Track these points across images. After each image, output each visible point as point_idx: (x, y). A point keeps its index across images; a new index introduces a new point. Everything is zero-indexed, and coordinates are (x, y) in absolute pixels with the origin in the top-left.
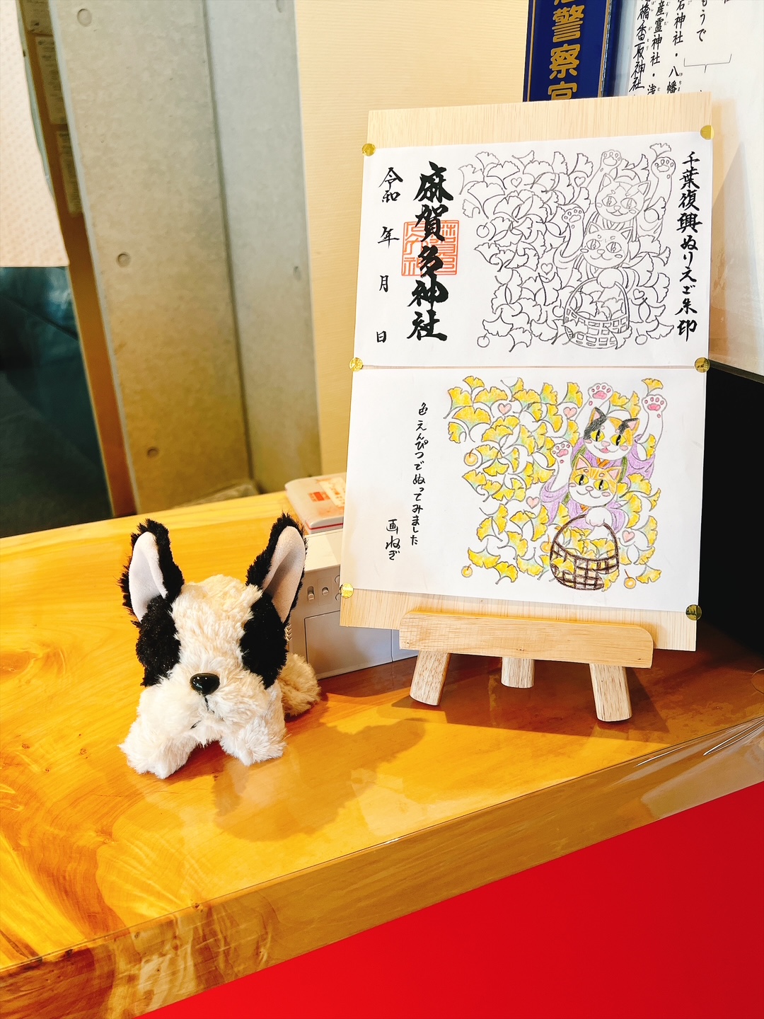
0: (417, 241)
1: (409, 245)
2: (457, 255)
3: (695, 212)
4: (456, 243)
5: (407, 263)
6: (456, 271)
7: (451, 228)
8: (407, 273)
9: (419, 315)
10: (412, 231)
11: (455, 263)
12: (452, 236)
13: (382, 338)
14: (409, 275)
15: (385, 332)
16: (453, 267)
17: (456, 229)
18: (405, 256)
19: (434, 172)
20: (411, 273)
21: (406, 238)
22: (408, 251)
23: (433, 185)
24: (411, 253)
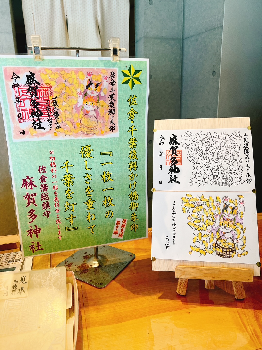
0: (170, 156)
1: (167, 157)
2: (181, 160)
3: (248, 149)
4: (181, 156)
5: (167, 162)
6: (181, 164)
7: (179, 152)
8: (167, 164)
9: (171, 176)
10: (168, 153)
11: (181, 162)
12: (180, 154)
13: (161, 182)
14: (168, 165)
15: (162, 181)
16: (181, 163)
17: (181, 152)
18: (166, 160)
19: (174, 137)
20: (169, 164)
21: (166, 155)
22: (167, 158)
23: (174, 140)
24: (168, 159)
